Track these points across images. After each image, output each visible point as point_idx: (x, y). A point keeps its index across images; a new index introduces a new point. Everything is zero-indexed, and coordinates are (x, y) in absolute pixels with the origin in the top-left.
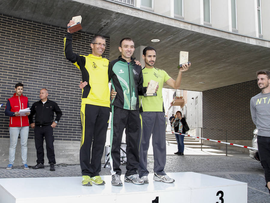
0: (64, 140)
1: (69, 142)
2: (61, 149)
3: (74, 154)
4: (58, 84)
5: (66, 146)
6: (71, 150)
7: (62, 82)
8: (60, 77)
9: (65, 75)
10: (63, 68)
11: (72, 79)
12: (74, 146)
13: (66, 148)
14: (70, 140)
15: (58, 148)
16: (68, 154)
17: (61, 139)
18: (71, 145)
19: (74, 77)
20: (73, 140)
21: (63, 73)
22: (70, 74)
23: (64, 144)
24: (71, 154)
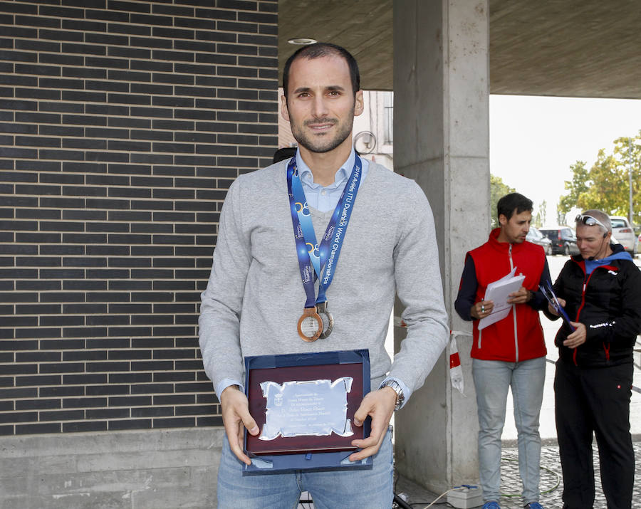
0: (69, 428)
1: (94, 438)
2: (55, 471)
3: (119, 493)
4: (20, 165)
5: (79, 456)
6: (105, 473)
7: (44, 154)
8: (32, 130)
9: (56, 119)
10: (45, 83)
11: (91, 133)
12: (120, 453)
13: (83, 467)
14: (101, 427)
15: (43, 472)
16: (93, 494)
17: (55, 429)
18: (104, 449)
19: (102, 121)
20: (114, 426)
21: (43, 106)
22: (80, 108)
23: (70, 451)
24: (105, 494)
